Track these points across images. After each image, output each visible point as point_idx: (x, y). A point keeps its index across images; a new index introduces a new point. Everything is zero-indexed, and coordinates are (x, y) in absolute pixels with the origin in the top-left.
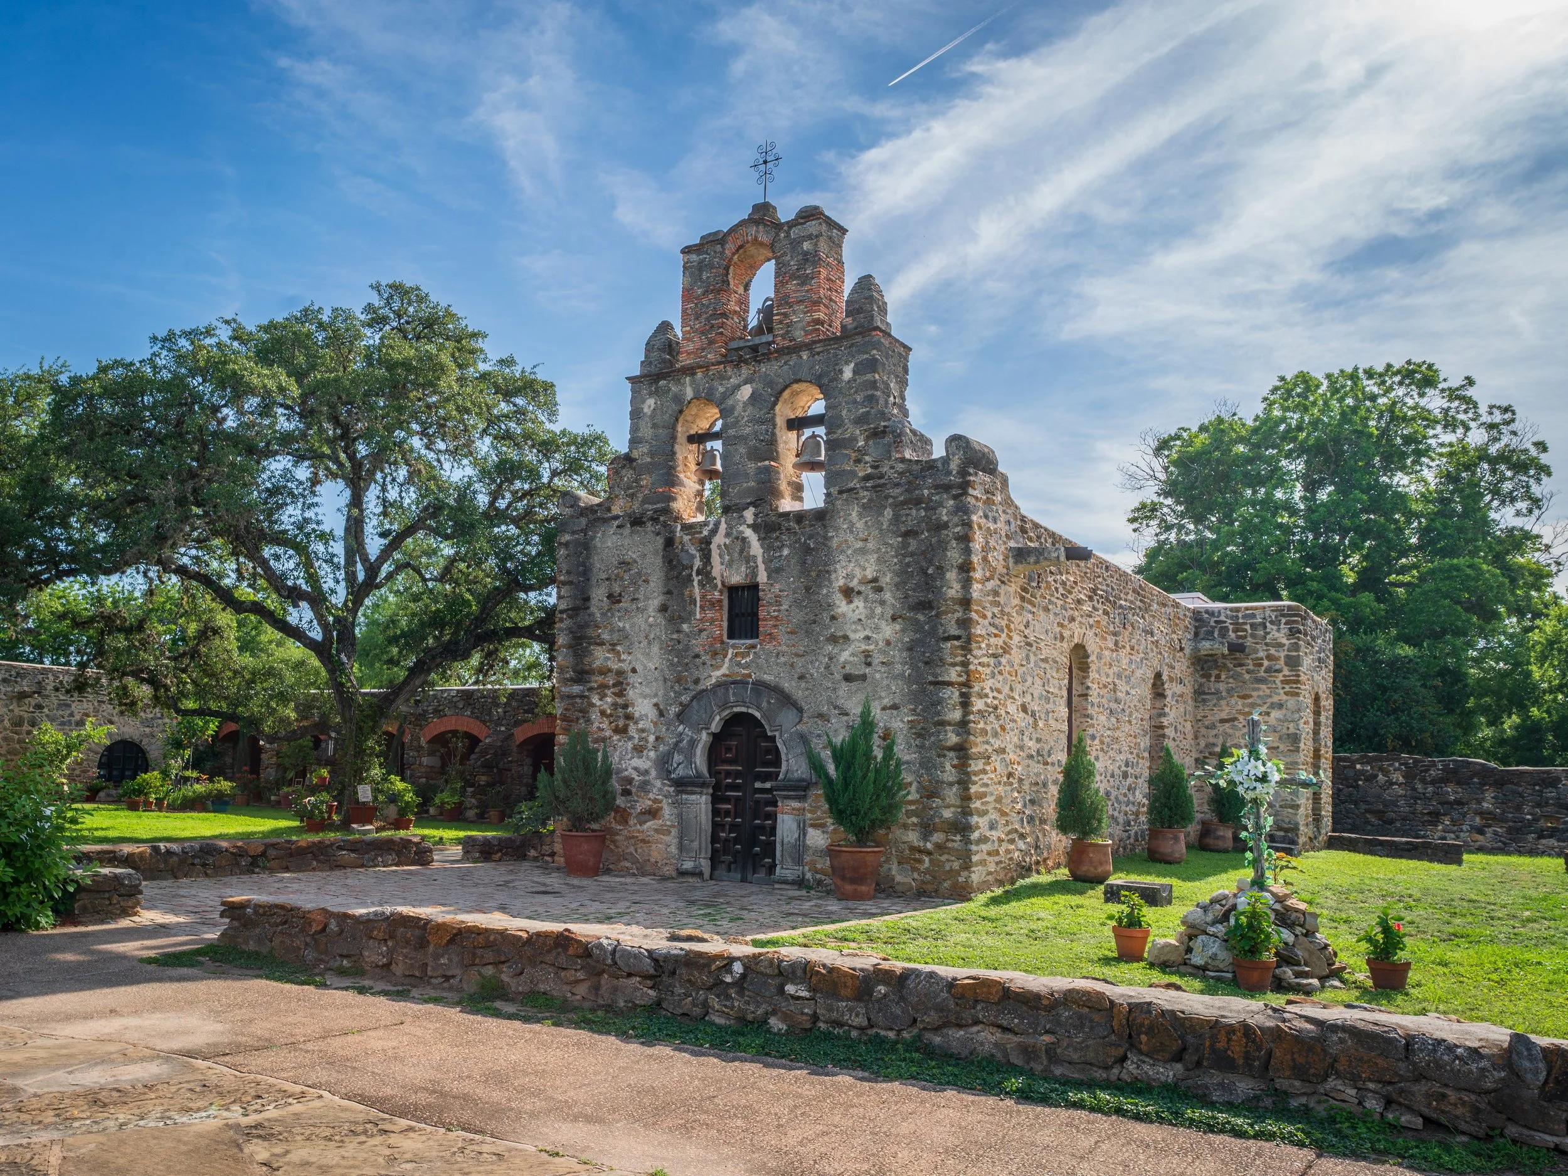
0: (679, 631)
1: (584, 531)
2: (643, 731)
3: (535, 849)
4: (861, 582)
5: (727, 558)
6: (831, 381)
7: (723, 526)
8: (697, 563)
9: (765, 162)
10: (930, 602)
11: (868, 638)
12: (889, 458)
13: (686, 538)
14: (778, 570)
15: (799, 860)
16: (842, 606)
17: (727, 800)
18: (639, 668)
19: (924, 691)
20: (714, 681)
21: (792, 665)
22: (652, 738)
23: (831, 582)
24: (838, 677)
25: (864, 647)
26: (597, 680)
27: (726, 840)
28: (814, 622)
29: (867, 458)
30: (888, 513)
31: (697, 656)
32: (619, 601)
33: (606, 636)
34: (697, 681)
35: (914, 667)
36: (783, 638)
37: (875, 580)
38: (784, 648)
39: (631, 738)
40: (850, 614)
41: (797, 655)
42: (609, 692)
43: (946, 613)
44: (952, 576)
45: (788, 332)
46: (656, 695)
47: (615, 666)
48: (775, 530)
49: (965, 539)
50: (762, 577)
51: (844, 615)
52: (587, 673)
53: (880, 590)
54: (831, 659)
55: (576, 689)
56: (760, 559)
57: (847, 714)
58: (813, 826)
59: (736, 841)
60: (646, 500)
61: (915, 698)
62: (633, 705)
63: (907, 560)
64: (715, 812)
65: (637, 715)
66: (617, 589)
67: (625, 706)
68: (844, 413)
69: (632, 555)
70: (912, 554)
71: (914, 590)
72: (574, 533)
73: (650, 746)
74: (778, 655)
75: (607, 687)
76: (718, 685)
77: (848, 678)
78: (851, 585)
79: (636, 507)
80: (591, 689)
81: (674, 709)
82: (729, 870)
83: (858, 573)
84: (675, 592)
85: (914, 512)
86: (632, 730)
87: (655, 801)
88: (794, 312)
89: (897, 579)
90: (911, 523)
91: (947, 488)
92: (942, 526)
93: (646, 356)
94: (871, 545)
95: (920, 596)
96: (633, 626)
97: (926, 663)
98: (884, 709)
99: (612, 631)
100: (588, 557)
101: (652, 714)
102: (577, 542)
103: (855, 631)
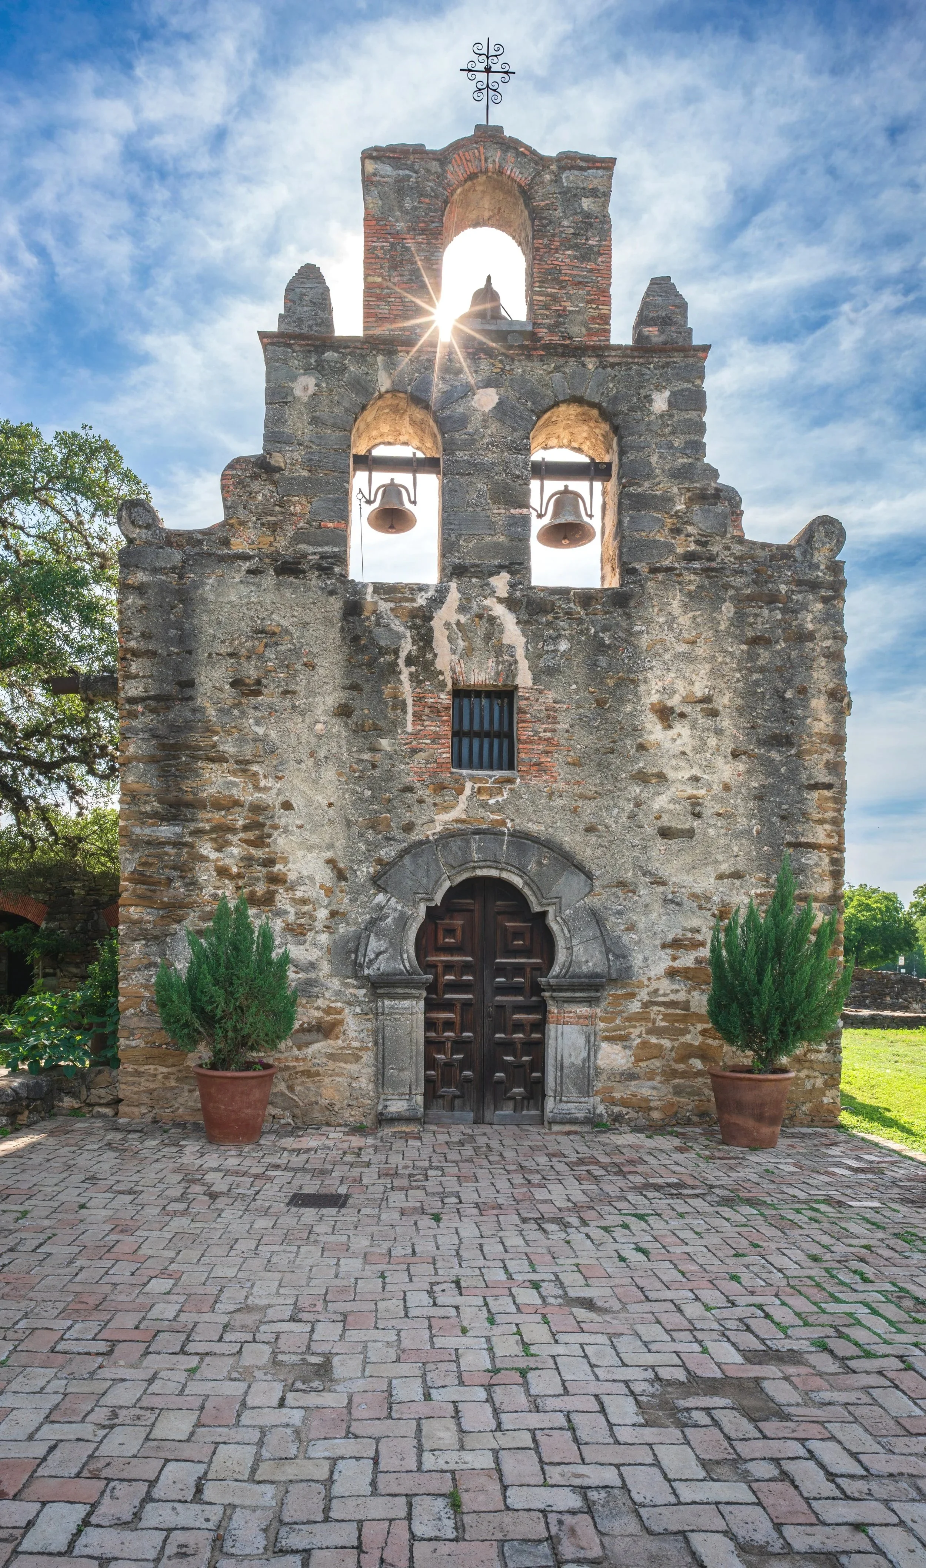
0: (374, 749)
1: (180, 572)
2: (304, 901)
3: (75, 1095)
4: (685, 701)
5: (461, 644)
6: (632, 409)
7: (454, 596)
8: (407, 647)
9: (488, 70)
10: (788, 737)
11: (695, 779)
12: (723, 535)
13: (385, 606)
14: (552, 671)
15: (586, 1089)
16: (655, 732)
17: (449, 1006)
18: (297, 801)
19: (780, 854)
20: (439, 828)
21: (575, 811)
22: (322, 914)
23: (639, 697)
24: (649, 831)
25: (690, 791)
26: (207, 819)
27: (448, 1065)
28: (612, 751)
29: (690, 529)
30: (728, 609)
31: (409, 789)
32: (258, 693)
33: (229, 747)
34: (409, 828)
35: (765, 822)
36: (562, 772)
37: (707, 700)
38: (562, 785)
39: (279, 913)
40: (668, 745)
41: (583, 797)
42: (234, 839)
43: (810, 752)
44: (819, 704)
45: (558, 325)
46: (331, 846)
47: (250, 797)
48: (546, 612)
49: (836, 657)
50: (524, 678)
51: (659, 745)
52: (189, 805)
53: (714, 713)
54: (638, 805)
55: (166, 831)
56: (520, 653)
57: (664, 884)
58: (607, 1039)
59: (464, 1064)
60: (300, 537)
61: (768, 863)
62: (285, 861)
63: (755, 676)
64: (430, 1025)
65: (292, 876)
66: (251, 671)
67: (269, 862)
68: (654, 459)
69: (280, 620)
70: (762, 670)
71: (766, 719)
72: (155, 571)
73: (319, 925)
74: (550, 795)
75: (233, 830)
76: (447, 836)
77: (665, 833)
78: (670, 703)
79: (281, 544)
80: (198, 833)
81: (365, 870)
82: (452, 1109)
83: (681, 687)
84: (367, 688)
85: (766, 612)
86: (283, 899)
87: (328, 1011)
88: (570, 297)
89: (740, 702)
90: (761, 627)
91: (814, 586)
92: (803, 637)
93: (287, 309)
94: (701, 650)
95: (774, 727)
96: (285, 734)
97: (783, 818)
98: (720, 877)
99: (242, 740)
100: (188, 614)
101: (325, 875)
102: (163, 588)
103: (677, 768)
